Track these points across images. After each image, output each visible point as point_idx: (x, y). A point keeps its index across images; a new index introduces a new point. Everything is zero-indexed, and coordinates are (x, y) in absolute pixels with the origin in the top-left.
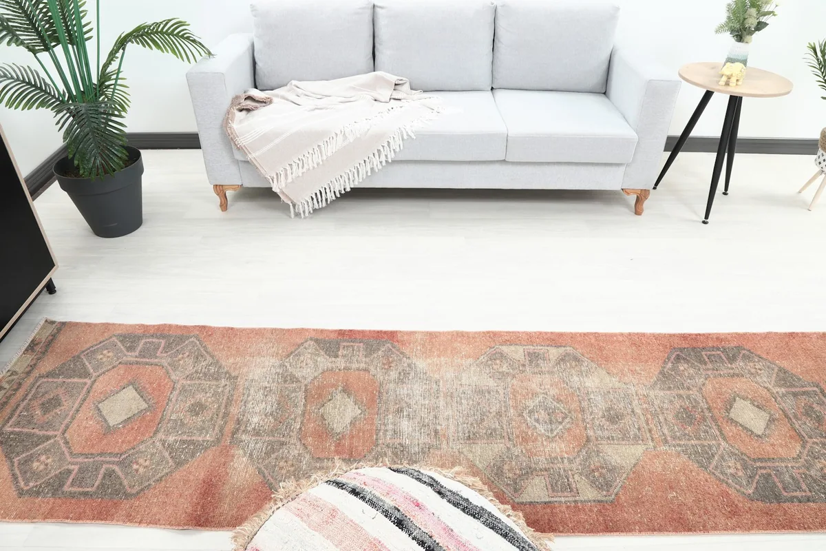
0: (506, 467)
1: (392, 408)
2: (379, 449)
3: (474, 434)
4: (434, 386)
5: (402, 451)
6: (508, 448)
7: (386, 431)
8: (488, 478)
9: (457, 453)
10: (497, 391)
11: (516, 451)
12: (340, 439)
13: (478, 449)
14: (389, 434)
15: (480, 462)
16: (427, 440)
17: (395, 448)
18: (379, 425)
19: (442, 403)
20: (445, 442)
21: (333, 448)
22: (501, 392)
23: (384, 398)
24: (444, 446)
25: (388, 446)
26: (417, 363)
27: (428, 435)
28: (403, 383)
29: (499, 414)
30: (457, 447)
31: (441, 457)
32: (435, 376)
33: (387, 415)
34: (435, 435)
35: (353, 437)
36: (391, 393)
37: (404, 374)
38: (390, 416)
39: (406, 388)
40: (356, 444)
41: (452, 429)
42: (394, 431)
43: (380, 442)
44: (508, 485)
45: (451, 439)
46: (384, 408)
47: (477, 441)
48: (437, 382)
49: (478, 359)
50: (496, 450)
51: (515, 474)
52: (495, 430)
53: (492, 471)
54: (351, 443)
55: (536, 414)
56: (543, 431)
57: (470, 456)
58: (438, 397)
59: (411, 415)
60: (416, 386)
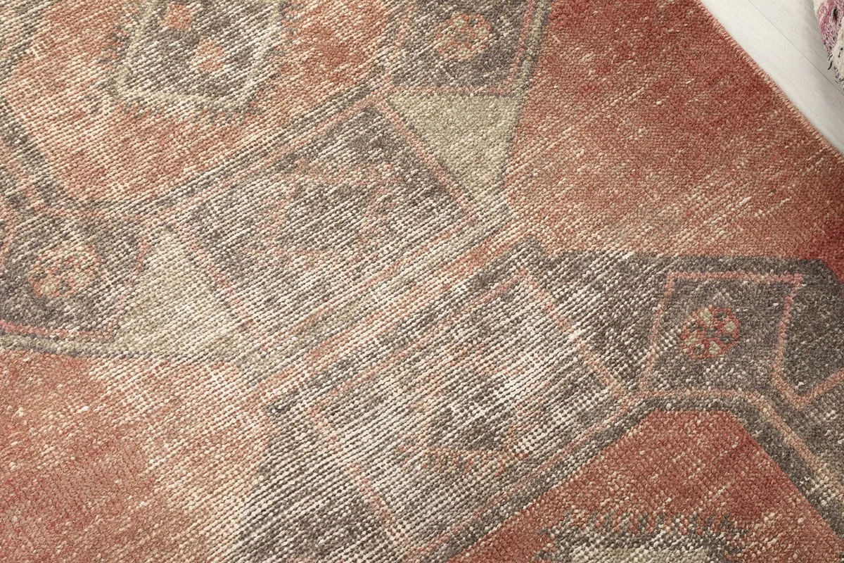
0: (464, 54)
1: (487, 464)
2: (661, 390)
3: (412, 187)
4: (306, 402)
5: (615, 324)
6: (396, 83)
7: (583, 417)
8: (532, 74)
9: (509, 190)
10: (196, 217)
11: (392, 58)
12: (725, 524)
13: (457, 150)
14: (586, 403)
15: (497, 119)
16: (528, 286)
17: (622, 347)
18: (581, 453)
19: (364, 336)
20: (500, 239)
21: (770, 518)
22: (187, 207)
23: (468, 519)
24: (512, 234)
25: (632, 374)
26: (234, 529)
27: (507, 298)
28: (358, 508)
29: (288, 164)
30: (489, 203)
31: (556, 218)
32: (256, 429)
33: (527, 458)
34: (493, 278)
35: (684, 492)
36: (430, 512)
37: (314, 537)
38: (525, 444)
39: (377, 485)
40: (700, 466)
41: (435, 252)
42: (568, 393)
43: (635, 403)
44: (516, 24)
45: (471, 233)
46: (510, 489)
47: (432, 160)
48: (280, 409)
49: (74, 353)
50: (427, 105)
51: (471, 24)
52: (358, 144)
53: (500, 78)
54: (710, 478)
55: (216, 74)
56: (272, 28)
57: (495, 153)
58: (343, 365)
59: (473, 392)
60: (346, 459)
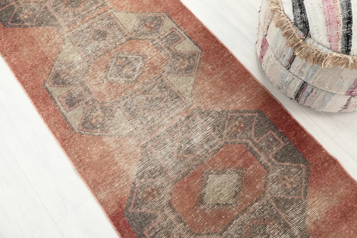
0: (183, 67)
1: (190, 157)
2: (228, 140)
3: (172, 97)
4: (149, 145)
5: (218, 126)
6: (168, 74)
7: (211, 147)
8: (198, 71)
9: (194, 96)
10: (125, 105)
11: (167, 69)
12: (242, 168)
13: (182, 88)
14: (211, 143)
15: (190, 81)
16: (198, 118)
17: (219, 131)
18: (210, 154)
19: (162, 130)
20: (192, 108)
21: (251, 167)
22: (123, 103)
23: (186, 169)
24: (194, 106)
25: (221, 137)
26: (135, 173)
27: (193, 121)
28: (162, 168)
29: (145, 92)
30: (189, 100)
31: (204, 103)
32: (139, 151)
33: (199, 156)
34: (190, 116)
35: (233, 162)
36: (178, 168)
37: (152, 174)
38: (198, 153)
39: (166, 163)
40: (236, 156)
41: (178, 110)
42: (207, 141)
43: (222, 143)
44: (194, 60)
45: (185, 106)
46: (195, 163)
47: (176, 91)
48: (144, 147)
49: (99, 135)
50: (175, 79)
51: (184, 61)
52: (160, 88)
53: (191, 72)
54: (238, 159)
55: (129, 74)
56: (141, 63)
57: (190, 89)
58: (158, 137)
59: (186, 142)
60: (159, 157)
